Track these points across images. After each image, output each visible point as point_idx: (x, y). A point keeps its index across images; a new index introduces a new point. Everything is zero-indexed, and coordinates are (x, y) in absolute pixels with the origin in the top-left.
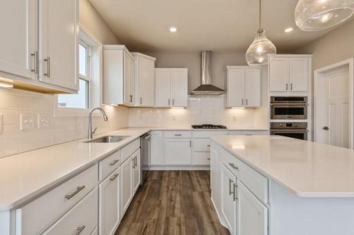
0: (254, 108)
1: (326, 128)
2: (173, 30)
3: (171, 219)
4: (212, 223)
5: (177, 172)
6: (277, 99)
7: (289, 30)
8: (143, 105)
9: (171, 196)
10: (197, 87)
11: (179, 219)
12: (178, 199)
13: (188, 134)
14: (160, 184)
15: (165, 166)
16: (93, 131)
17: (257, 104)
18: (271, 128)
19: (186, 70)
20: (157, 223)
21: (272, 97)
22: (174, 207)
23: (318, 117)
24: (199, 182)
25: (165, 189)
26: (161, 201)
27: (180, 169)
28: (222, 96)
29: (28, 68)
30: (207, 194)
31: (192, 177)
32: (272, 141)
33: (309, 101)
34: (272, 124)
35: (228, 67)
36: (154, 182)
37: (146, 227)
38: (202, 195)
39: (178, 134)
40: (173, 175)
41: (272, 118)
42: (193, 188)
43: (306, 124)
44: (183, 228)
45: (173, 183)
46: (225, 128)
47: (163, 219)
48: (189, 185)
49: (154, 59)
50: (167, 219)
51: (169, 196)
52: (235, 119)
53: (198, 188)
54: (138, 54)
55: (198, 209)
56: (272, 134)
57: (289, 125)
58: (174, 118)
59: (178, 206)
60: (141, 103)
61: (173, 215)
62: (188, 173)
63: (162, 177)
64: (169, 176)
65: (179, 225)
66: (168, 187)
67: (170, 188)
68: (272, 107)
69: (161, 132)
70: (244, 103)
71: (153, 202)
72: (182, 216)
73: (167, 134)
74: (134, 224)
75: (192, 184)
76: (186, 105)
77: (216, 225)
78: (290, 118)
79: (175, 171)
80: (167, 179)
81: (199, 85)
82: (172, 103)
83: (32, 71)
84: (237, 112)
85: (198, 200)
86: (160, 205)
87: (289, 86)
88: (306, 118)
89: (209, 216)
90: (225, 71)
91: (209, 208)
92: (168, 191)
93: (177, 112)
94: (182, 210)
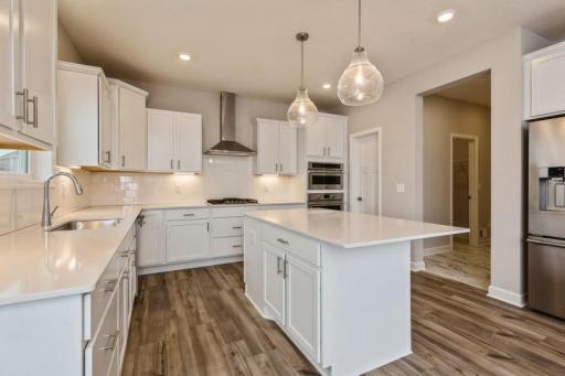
0: (289, 176)
1: (360, 199)
2: (185, 57)
3: (198, 327)
4: (253, 319)
5: (188, 272)
6: (315, 165)
7: (327, 86)
8: (127, 168)
9: (189, 302)
10: (216, 144)
11: (210, 325)
12: (200, 303)
13: (205, 213)
14: (166, 291)
15: (167, 265)
16: (51, 211)
17: (293, 170)
18: (309, 201)
19: (198, 118)
20: (179, 337)
21: (309, 163)
22: (198, 314)
23: (354, 187)
24: (224, 278)
25: (176, 296)
26: (175, 311)
27: (191, 267)
28: (250, 158)
29: (13, 114)
30: (238, 291)
31: (213, 275)
32: (310, 216)
33: (345, 170)
34: (310, 195)
35: (258, 119)
36: (154, 290)
37: (164, 345)
38: (232, 292)
39: (189, 213)
40: (182, 276)
41: (309, 188)
42: (218, 287)
43: (342, 194)
44: (217, 333)
45: (186, 286)
46: (256, 202)
47: (186, 330)
48: (211, 283)
49: (146, 93)
50: (193, 329)
51: (185, 303)
52: (266, 190)
53: (225, 286)
54: (118, 82)
55: (230, 308)
56: (309, 207)
57: (327, 196)
58: (178, 191)
59: (202, 311)
60: (123, 165)
61: (199, 322)
62: (205, 269)
63: (164, 282)
64: (176, 278)
65: (212, 331)
66: (179, 292)
67: (184, 293)
68: (309, 174)
69: (161, 212)
70: (279, 169)
71: (161, 315)
72: (212, 320)
73: (170, 215)
74: (142, 348)
75: (215, 282)
76: (198, 169)
77: (257, 320)
78: (326, 188)
79: (184, 271)
80: (174, 282)
81: (218, 141)
82: (176, 166)
83: (18, 118)
84: (269, 180)
85: (228, 300)
86: (175, 315)
87: (326, 151)
88: (342, 188)
89: (247, 313)
90: (254, 124)
91: (245, 306)
92: (181, 296)
93: (184, 180)
94: (210, 314)
